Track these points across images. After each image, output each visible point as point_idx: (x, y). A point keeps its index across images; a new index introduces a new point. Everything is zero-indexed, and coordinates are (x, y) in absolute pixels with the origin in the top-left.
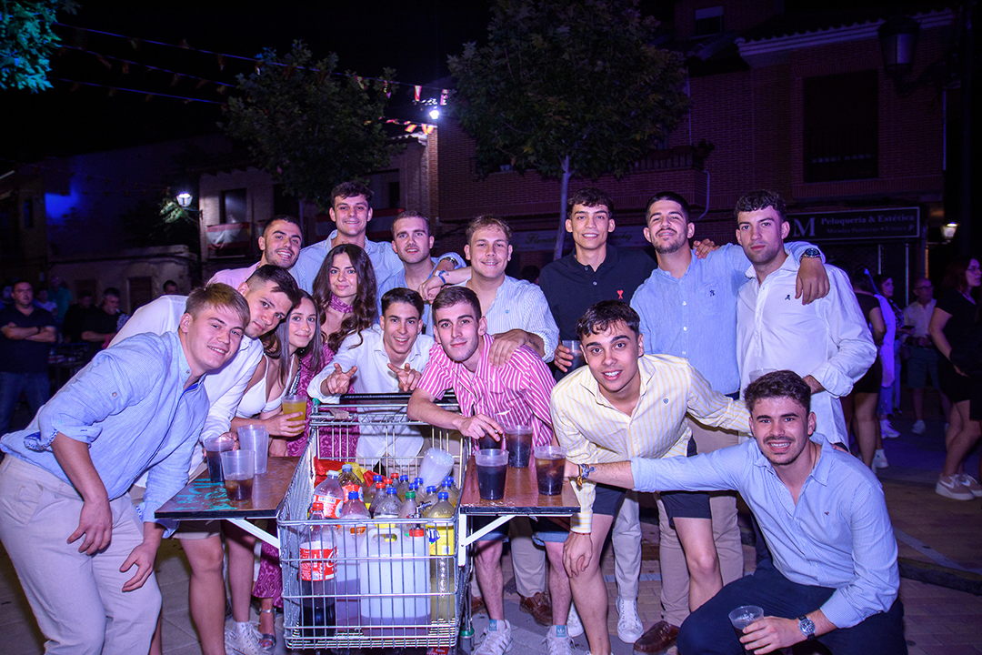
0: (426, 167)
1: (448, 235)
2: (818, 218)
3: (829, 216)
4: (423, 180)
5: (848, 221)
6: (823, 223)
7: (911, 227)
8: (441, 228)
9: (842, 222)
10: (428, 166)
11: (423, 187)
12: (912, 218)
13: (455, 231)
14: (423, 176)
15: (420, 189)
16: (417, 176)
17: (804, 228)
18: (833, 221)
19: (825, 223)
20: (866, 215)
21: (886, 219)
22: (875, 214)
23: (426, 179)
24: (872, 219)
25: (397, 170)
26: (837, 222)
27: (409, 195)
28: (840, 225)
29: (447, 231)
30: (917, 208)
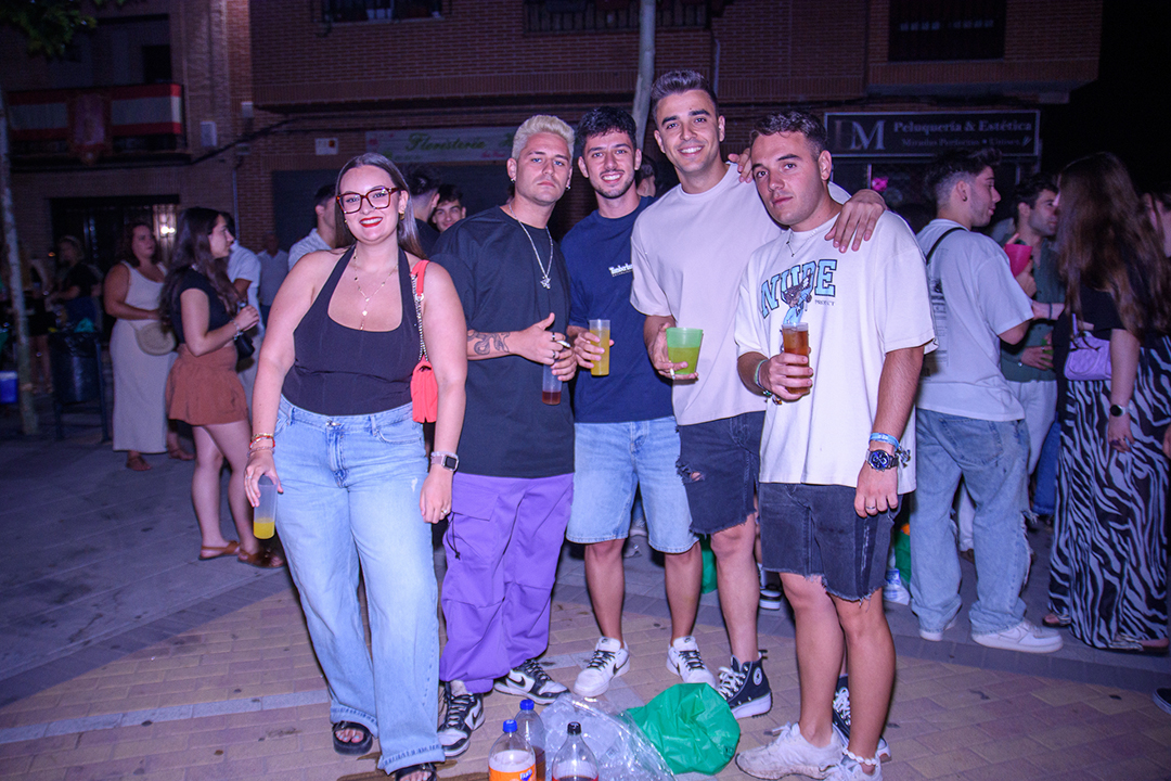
0: (220, 12)
1: (265, 132)
2: (889, 121)
3: (905, 119)
4: (216, 36)
5: (938, 128)
6: (896, 129)
7: (1026, 141)
8: (251, 120)
9: (926, 129)
10: (224, 10)
11: (216, 48)
12: (1028, 127)
13: (278, 126)
14: (215, 29)
15: (210, 52)
16: (205, 29)
17: (867, 135)
18: (912, 127)
19: (900, 129)
20: (961, 119)
21: (991, 127)
22: (975, 119)
23: (221, 33)
24: (969, 127)
25: (165, 17)
26: (918, 128)
27: (189, 61)
28: (923, 133)
29: (262, 126)
30: (1038, 112)
